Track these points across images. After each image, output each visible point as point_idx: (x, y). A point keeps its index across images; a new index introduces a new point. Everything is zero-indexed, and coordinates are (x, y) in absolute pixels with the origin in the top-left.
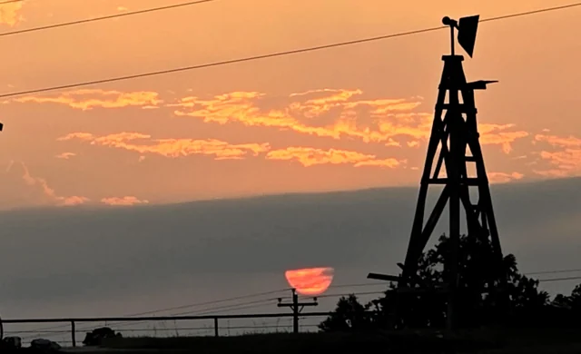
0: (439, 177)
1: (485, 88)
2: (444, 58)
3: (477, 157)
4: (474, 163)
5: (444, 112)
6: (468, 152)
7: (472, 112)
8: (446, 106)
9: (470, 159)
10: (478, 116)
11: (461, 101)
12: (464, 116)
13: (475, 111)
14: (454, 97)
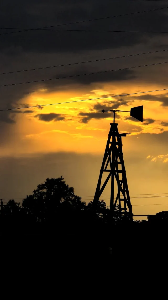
0: (107, 169)
1: (125, 136)
2: (111, 124)
3: (122, 162)
4: (121, 165)
5: (110, 145)
6: (119, 160)
7: (121, 145)
8: (111, 143)
9: (119, 163)
10: (123, 147)
11: (117, 141)
12: (117, 146)
13: (122, 145)
14: (114, 139)
